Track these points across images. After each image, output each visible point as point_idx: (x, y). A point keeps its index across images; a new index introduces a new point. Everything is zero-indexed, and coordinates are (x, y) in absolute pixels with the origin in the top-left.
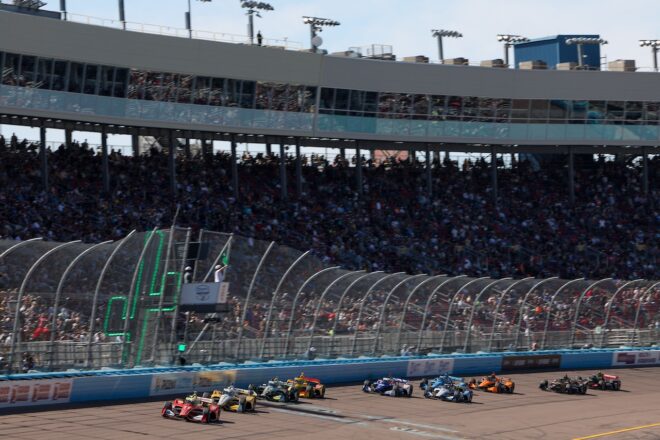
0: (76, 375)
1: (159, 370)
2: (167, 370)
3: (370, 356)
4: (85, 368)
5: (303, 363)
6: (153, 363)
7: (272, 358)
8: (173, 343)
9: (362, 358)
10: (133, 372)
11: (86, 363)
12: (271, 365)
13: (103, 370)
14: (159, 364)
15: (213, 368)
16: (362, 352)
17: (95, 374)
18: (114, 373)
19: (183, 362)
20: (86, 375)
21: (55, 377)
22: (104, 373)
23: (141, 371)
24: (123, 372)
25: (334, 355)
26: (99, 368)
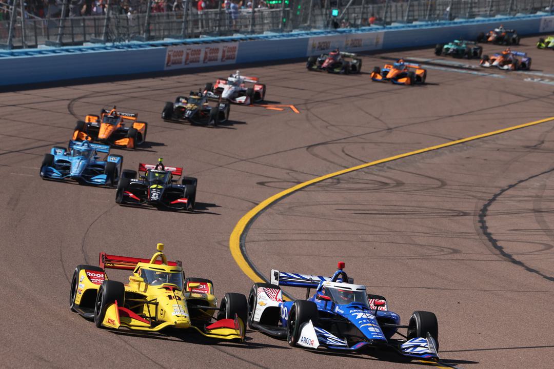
0: (241, 39)
1: (315, 33)
2: (322, 33)
3: (506, 15)
4: (248, 33)
5: (444, 24)
6: (309, 27)
7: (416, 20)
8: (327, 9)
9: (498, 17)
10: (292, 35)
11: (250, 29)
12: (415, 26)
13: (266, 34)
14: (315, 28)
15: (363, 30)
16: (498, 12)
17: (258, 38)
18: (275, 36)
19: (336, 25)
20: (250, 39)
21: (223, 41)
22: (267, 37)
23: (298, 34)
24: (283, 36)
25: (472, 16)
26: (262, 33)
